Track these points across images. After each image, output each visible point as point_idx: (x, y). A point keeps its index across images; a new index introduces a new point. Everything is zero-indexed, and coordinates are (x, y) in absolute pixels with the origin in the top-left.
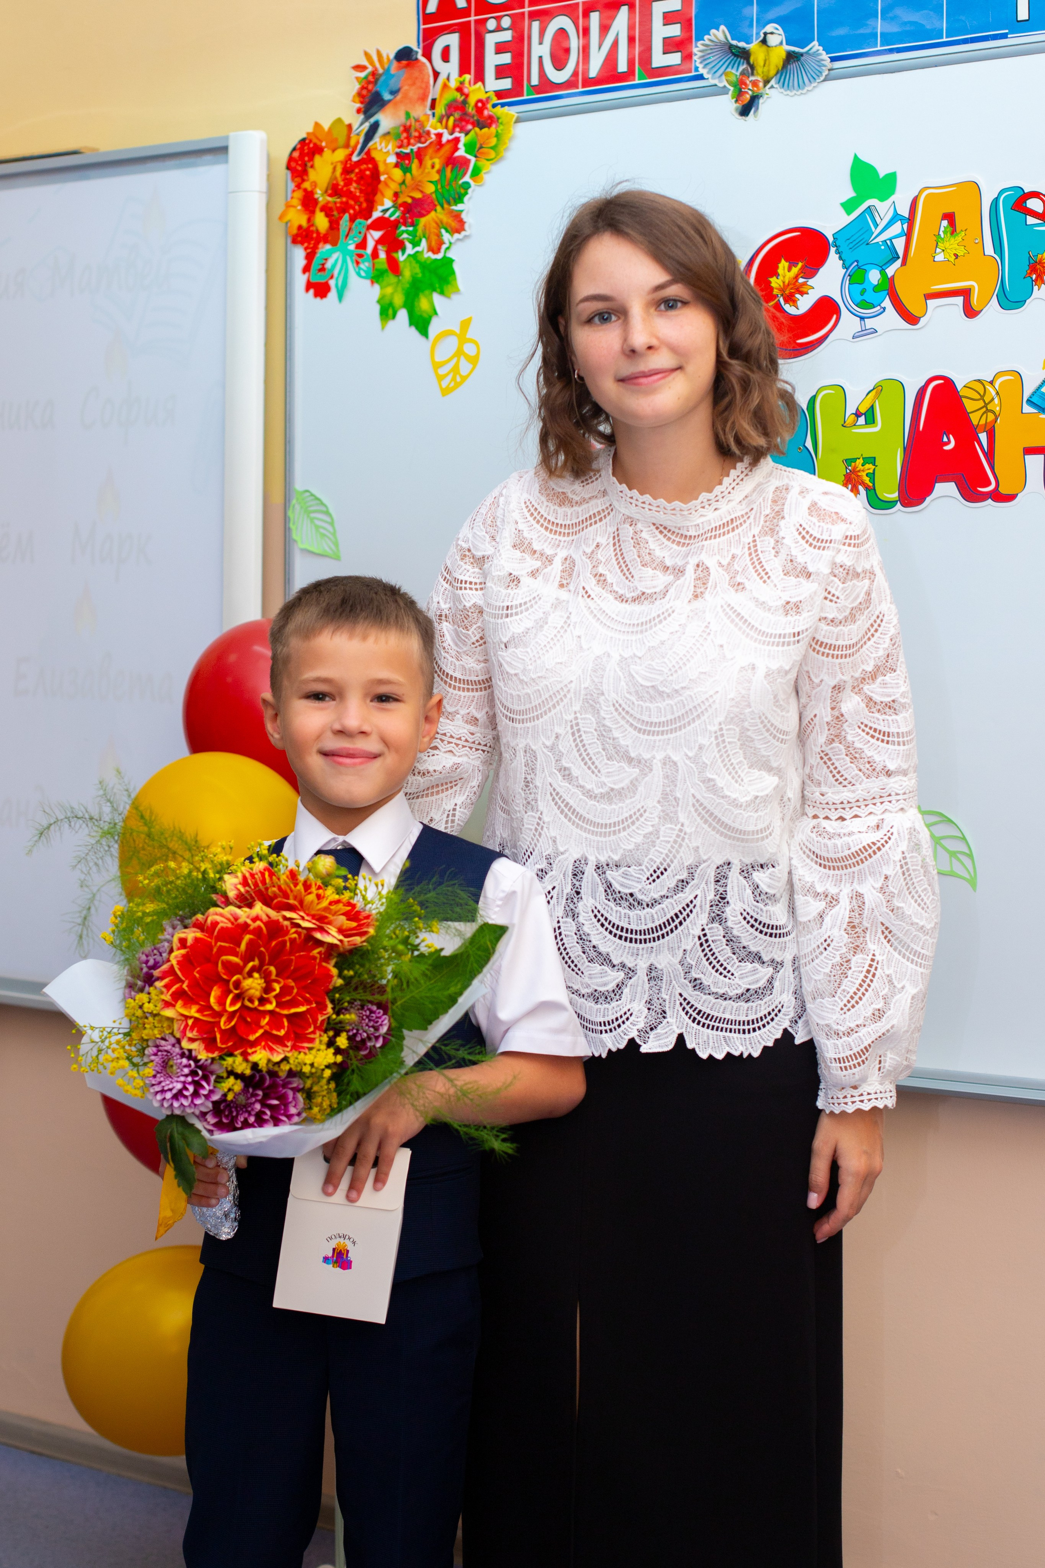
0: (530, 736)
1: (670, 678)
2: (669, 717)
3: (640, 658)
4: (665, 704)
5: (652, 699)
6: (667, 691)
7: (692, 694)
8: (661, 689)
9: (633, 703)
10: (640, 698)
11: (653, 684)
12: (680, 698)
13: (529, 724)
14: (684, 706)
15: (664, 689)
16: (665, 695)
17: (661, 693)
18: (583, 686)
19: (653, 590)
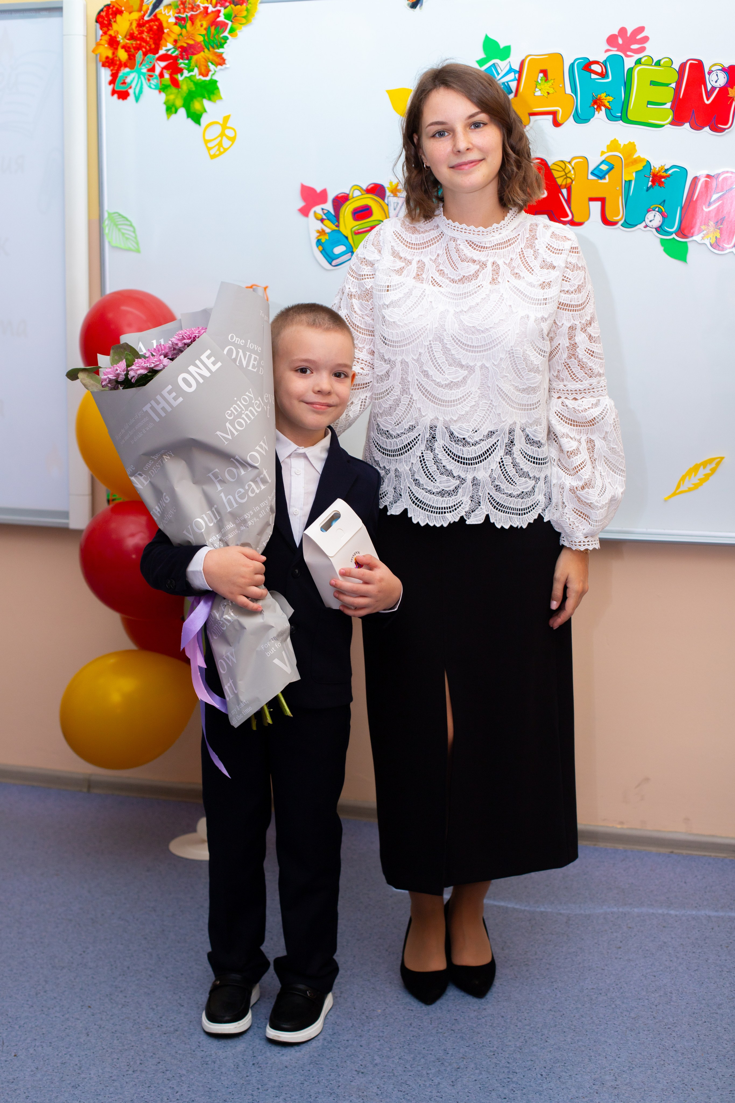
0: (404, 354)
1: (484, 322)
2: (483, 343)
3: (465, 312)
4: (480, 336)
5: (473, 333)
6: (482, 329)
7: (496, 331)
8: (478, 328)
9: (462, 335)
10: (466, 332)
11: (474, 325)
12: (490, 333)
13: (403, 348)
14: (492, 337)
15: (480, 328)
16: (481, 331)
17: (478, 330)
18: (434, 327)
19: (469, 274)
